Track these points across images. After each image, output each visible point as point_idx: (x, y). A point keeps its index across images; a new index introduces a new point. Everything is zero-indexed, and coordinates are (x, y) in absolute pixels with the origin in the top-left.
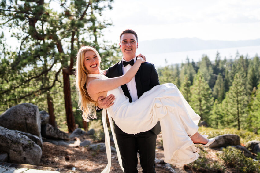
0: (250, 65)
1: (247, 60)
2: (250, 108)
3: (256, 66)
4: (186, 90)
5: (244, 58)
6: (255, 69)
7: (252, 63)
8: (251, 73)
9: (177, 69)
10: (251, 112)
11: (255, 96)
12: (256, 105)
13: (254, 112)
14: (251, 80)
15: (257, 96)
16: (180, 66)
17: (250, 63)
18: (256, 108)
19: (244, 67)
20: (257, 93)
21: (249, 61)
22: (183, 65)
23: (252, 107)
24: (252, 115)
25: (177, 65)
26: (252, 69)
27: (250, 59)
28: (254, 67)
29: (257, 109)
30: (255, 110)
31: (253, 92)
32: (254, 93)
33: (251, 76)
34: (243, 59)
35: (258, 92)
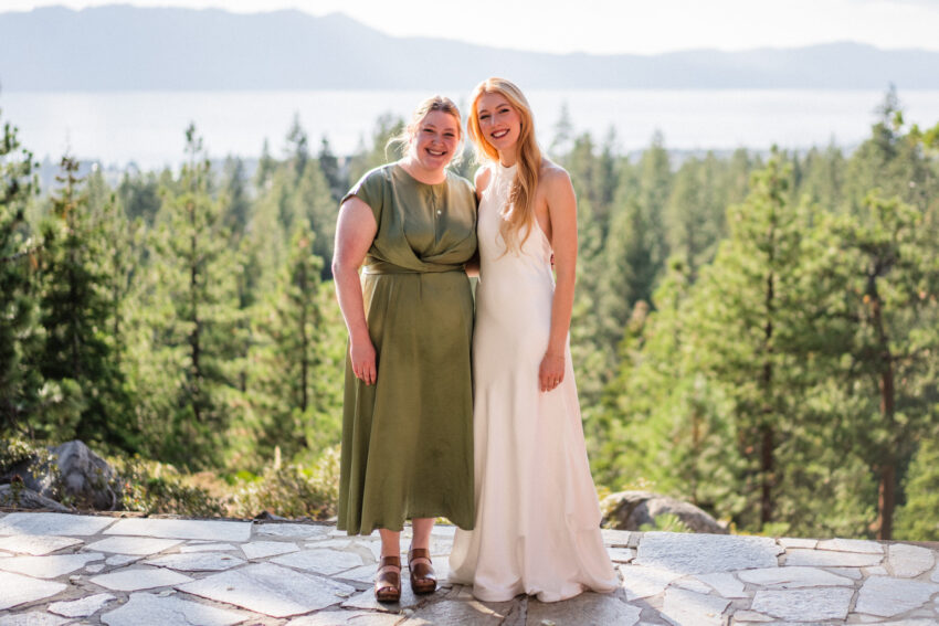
0: (621, 192)
1: (608, 164)
2: (612, 405)
3: (652, 195)
4: (297, 300)
5: (597, 152)
6: (646, 214)
7: (634, 182)
8: (629, 231)
9: (236, 187)
10: (616, 423)
11: (642, 345)
12: (645, 392)
13: (633, 427)
14: (622, 269)
15: (649, 345)
16: (252, 172)
17: (624, 180)
18: (644, 403)
19: (591, 196)
20: (647, 331)
21: (617, 166)
22: (268, 165)
23: (623, 401)
24: (620, 443)
25: (236, 167)
26: (633, 211)
27: (625, 160)
28: (643, 201)
29: (648, 412)
30: (638, 417)
31: (633, 326)
32: (638, 334)
33: (627, 247)
34: (589, 157)
35: (653, 328)
